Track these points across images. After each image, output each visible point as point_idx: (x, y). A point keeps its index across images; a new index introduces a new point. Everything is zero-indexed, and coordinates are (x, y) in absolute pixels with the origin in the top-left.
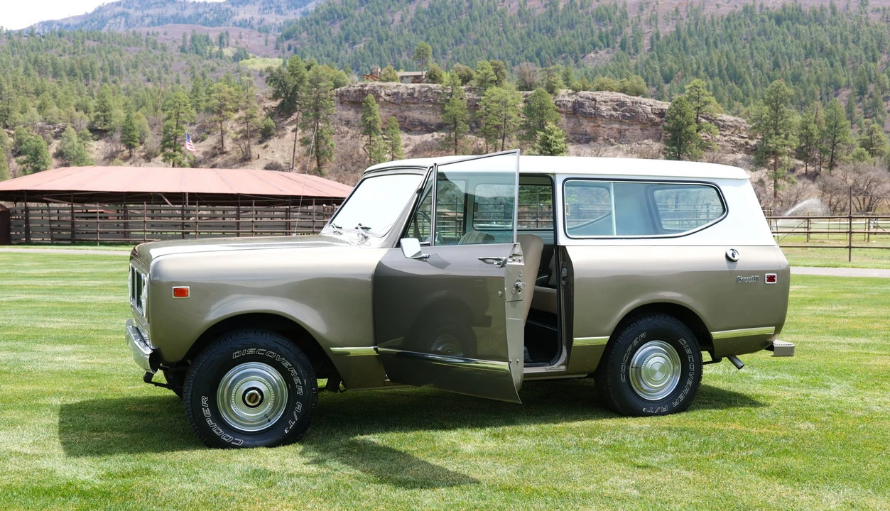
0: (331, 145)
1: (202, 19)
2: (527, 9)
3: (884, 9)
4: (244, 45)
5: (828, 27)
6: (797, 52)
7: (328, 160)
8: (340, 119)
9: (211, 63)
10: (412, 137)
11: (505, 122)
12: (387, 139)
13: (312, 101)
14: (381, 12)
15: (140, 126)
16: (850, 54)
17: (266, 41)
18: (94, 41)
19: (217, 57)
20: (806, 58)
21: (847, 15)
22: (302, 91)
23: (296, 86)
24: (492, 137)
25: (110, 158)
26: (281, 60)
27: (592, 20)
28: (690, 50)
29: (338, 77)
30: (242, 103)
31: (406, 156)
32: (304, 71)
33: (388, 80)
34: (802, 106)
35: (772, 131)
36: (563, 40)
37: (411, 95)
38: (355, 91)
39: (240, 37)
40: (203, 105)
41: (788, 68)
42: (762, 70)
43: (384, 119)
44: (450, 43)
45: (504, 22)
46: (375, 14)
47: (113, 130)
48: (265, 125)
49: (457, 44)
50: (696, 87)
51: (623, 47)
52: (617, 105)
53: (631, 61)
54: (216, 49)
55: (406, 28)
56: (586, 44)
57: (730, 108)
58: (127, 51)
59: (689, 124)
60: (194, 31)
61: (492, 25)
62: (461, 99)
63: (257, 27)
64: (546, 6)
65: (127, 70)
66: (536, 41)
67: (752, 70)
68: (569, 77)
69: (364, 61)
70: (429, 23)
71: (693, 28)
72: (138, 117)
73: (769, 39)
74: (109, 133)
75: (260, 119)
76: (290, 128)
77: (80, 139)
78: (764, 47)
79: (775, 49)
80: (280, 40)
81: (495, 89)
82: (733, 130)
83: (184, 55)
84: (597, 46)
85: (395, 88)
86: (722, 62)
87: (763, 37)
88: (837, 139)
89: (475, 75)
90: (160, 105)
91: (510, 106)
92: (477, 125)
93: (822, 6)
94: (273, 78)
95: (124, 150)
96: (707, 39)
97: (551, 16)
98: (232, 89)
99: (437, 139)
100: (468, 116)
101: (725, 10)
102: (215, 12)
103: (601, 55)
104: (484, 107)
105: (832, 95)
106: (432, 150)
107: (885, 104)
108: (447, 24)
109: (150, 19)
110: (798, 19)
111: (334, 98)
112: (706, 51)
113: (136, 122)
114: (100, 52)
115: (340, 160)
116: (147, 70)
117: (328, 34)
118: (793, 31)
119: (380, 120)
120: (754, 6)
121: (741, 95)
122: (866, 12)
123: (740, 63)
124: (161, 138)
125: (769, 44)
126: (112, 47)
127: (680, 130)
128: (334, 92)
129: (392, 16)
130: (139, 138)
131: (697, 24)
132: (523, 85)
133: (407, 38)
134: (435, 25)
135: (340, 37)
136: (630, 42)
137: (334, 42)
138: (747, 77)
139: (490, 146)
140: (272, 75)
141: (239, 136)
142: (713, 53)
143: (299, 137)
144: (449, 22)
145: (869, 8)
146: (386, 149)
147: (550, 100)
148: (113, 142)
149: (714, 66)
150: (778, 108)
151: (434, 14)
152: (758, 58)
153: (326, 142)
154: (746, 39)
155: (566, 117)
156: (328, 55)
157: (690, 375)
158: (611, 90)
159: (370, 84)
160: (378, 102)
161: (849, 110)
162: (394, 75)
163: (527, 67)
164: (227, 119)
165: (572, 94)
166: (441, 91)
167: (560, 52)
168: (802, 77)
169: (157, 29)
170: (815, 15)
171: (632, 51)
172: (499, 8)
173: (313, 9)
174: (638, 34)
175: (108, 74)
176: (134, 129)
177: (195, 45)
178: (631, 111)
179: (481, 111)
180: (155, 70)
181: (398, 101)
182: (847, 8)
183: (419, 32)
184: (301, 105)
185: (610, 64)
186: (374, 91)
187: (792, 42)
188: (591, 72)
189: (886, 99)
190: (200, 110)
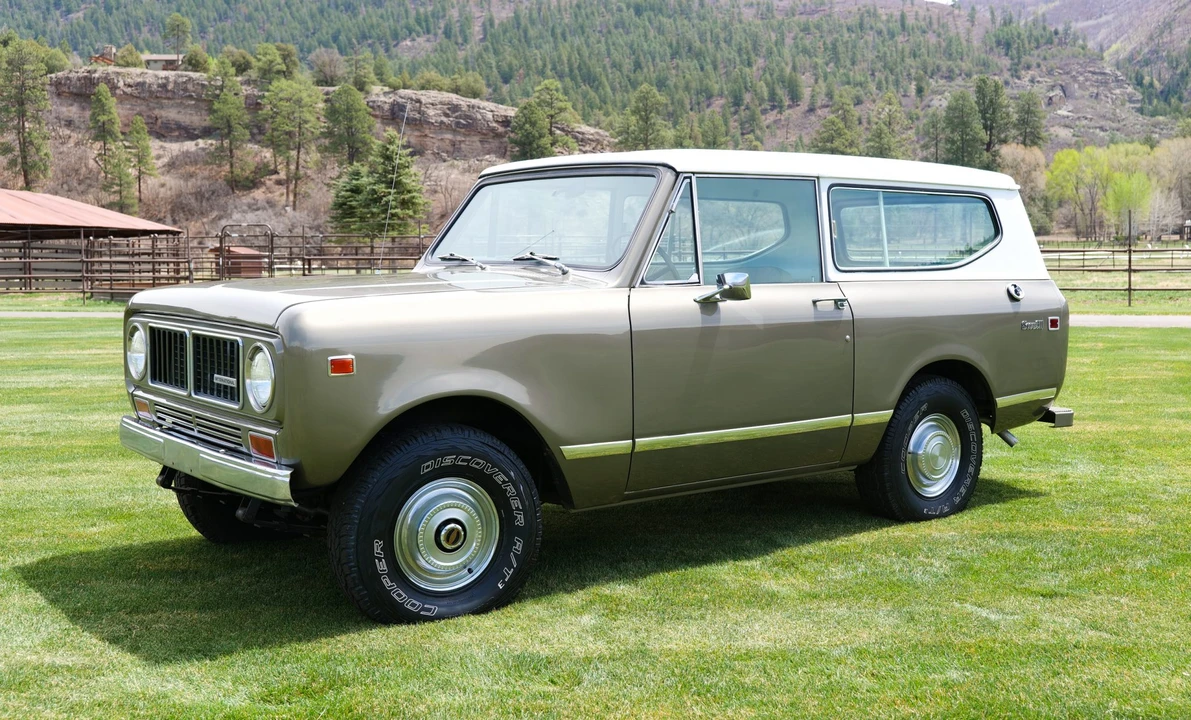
0: (46, 154)
5: (696, 21)
6: (661, 50)
7: (41, 176)
8: (58, 118)
10: (167, 145)
11: (300, 128)
12: (129, 147)
13: (14, 91)
16: (722, 57)
20: (672, 59)
21: (717, 8)
24: (283, 148)
28: (533, 42)
29: (50, 58)
31: (159, 171)
33: (128, 65)
34: (673, 117)
35: (642, 147)
36: (368, 21)
37: (164, 86)
38: (79, 79)
41: (652, 70)
42: (620, 71)
43: (123, 119)
44: (212, 18)
49: (220, 19)
50: (547, 89)
51: (448, 33)
52: (449, 109)
53: (459, 53)
56: (399, 28)
57: (586, 119)
59: (541, 136)
62: (236, 94)
66: (332, 21)
67: (610, 71)
68: (384, 70)
69: (84, 36)
71: (535, 15)
73: (628, 33)
78: (622, 43)
79: (635, 46)
81: (283, 83)
82: (594, 144)
84: (414, 30)
85: (138, 76)
86: (573, 59)
87: (621, 30)
89: (254, 63)
91: (306, 105)
92: (260, 130)
96: (553, 30)
99: (203, 149)
100: (247, 118)
103: (419, 44)
104: (269, 107)
105: (704, 105)
106: (196, 164)
107: (763, 117)
111: (47, 87)
112: (552, 45)
115: (60, 175)
118: (656, 24)
119: (118, 120)
121: (598, 101)
122: (738, 6)
123: (594, 61)
125: (629, 38)
127: (530, 144)
128: (46, 79)
131: (540, 9)
132: (322, 78)
133: (148, 8)
135: (47, 2)
136: (456, 29)
138: (604, 79)
139: (280, 160)
142: (561, 47)
146: (129, 160)
147: (361, 99)
149: (562, 64)
150: (648, 118)
152: (616, 56)
153: (38, 150)
154: (600, 32)
155: (383, 123)
156: (30, 27)
158: (440, 89)
159: (101, 69)
160: (114, 95)
161: (725, 123)
162: (137, 58)
163: (320, 54)
165: (389, 93)
166: (206, 83)
167: (364, 37)
168: (668, 82)
171: (460, 40)
174: (466, 18)
178: (467, 117)
179: (264, 111)
181: (142, 94)
185: (432, 56)
186: (107, 80)
187: (655, 38)
188: (408, 65)
189: (764, 112)
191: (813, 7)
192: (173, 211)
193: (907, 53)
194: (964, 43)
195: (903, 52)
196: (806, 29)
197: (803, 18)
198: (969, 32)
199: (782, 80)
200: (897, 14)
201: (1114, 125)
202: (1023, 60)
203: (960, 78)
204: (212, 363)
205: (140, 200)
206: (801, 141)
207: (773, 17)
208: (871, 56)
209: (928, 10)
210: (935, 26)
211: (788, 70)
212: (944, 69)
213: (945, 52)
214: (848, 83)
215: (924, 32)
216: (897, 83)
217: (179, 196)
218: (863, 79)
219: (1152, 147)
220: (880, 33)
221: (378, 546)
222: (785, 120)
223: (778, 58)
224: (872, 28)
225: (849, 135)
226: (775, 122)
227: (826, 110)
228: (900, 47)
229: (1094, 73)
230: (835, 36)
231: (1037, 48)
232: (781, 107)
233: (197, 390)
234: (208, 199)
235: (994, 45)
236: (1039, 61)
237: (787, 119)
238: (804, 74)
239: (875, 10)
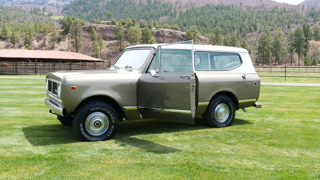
0: (81, 44)
1: (37, 3)
2: (142, 3)
3: (247, 6)
4: (51, 12)
5: (231, 11)
6: (222, 18)
7: (80, 49)
8: (84, 36)
9: (41, 17)
10: (107, 42)
11: (136, 38)
12: (99, 42)
13: (74, 30)
14: (96, 2)
15: (17, 37)
16: (237, 19)
17: (59, 10)
19: (42, 15)
20: (225, 20)
21: (236, 7)
22: (71, 26)
23: (69, 25)
24: (132, 42)
25: (7, 47)
26: (64, 17)
27: (162, 7)
28: (191, 17)
29: (82, 22)
30: (51, 30)
31: (105, 47)
32: (72, 20)
33: (99, 24)
34: (224, 34)
35: (216, 41)
36: (153, 13)
37: (106, 28)
38: (88, 27)
39: (50, 9)
40: (38, 30)
41: (220, 23)
42: (212, 23)
43: (98, 36)
44: (118, 13)
45: (135, 7)
46: (94, 3)
47: (8, 38)
48: (59, 37)
49: (120, 13)
50: (194, 28)
51: (171, 15)
52: (170, 33)
53: (174, 20)
54: (42, 12)
55: (104, 7)
56: (160, 14)
57: (203, 35)
58: (12, 12)
59: (191, 39)
60: (35, 6)
61: (131, 7)
62: (122, 30)
63: (55, 6)
64: (148, 2)
65: (12, 18)
66: (145, 13)
67: (209, 23)
68: (156, 24)
69: (90, 17)
70: (111, 6)
71: (192, 10)
72: (16, 34)
73: (214, 14)
74: (6, 39)
75: (57, 35)
76: (67, 38)
78: (212, 16)
79: (216, 17)
80: (63, 10)
81: (132, 27)
82: (204, 41)
83: (31, 14)
84: (163, 15)
85: (101, 26)
86: (201, 21)
87: (212, 13)
88: (235, 44)
89: (126, 23)
90: (24, 30)
91: (137, 32)
92: (127, 38)
93: (229, 5)
94: (61, 22)
95: (11, 45)
96: (196, 14)
97: (149, 5)
98: (48, 25)
99: (114, 42)
100: (124, 35)
101: (201, 5)
102: (42, 1)
103: (164, 18)
105: (232, 31)
106: (113, 46)
107: (247, 34)
108: (117, 7)
109: (20, 2)
110: (222, 9)
111: (82, 29)
112: (196, 17)
113: (16, 36)
114: (3, 13)
115: (84, 48)
116: (19, 19)
117: (79, 9)
118: (221, 12)
119: (96, 36)
120: (210, 4)
121: (206, 31)
122: (242, 7)
124: (24, 41)
125: (214, 15)
126: (7, 11)
128: (81, 27)
129: (99, 4)
130: (17, 41)
131: (193, 9)
132: (141, 26)
133: (104, 11)
134: (113, 7)
135: (83, 10)
136: (173, 14)
137: (81, 11)
138: (208, 25)
139: (131, 45)
140: (61, 21)
141: (50, 41)
142: (198, 17)
143: (70, 41)
144: (118, 6)
145: (243, 6)
146: (98, 45)
147: (150, 31)
148: (8, 42)
149: (198, 22)
150: (217, 35)
151: (113, 3)
152: (211, 20)
153: (79, 43)
154: (207, 14)
155: (155, 36)
156: (79, 15)
157: (232, 114)
158: (168, 28)
159: (93, 25)
160: (96, 30)
161: (237, 35)
162: (101, 22)
163: (142, 20)
164: (46, 35)
165: (156, 29)
166: (116, 27)
167: (152, 16)
168: (224, 26)
169: (22, 6)
170: (227, 7)
172: (133, 2)
173: (74, 1)
174: (176, 12)
175: (5, 20)
176: (15, 38)
177: (35, 11)
178: (174, 35)
179: (128, 34)
180: (22, 19)
181: (102, 30)
182: (237, 6)
183: (108, 9)
184: (71, 31)
185: (167, 20)
186: (94, 27)
187: (221, 15)
188: (162, 23)
189: (248, 33)
190: (37, 32)
191: (261, 7)
192: (107, 57)
193: (285, 18)
194: (301, 15)
195: (284, 17)
196: (259, 12)
197: (258, 9)
198: (302, 12)
199: (252, 25)
200: (283, 8)
202: (317, 19)
203: (299, 24)
205: (100, 54)
206: (257, 40)
207: (251, 9)
208: (276, 18)
209: (291, 7)
210: (293, 11)
211: (254, 22)
212: (295, 21)
213: (295, 17)
214: (270, 25)
215: (290, 12)
216: (282, 25)
217: (109, 53)
218: (273, 24)
220: (278, 13)
222: (253, 35)
223: (252, 19)
224: (276, 12)
225: (268, 38)
226: (250, 35)
227: (263, 32)
228: (283, 16)
230: (266, 14)
232: (252, 31)
234: (115, 54)
235: (309, 15)
237: (254, 34)
238: (258, 23)
239: (277, 7)
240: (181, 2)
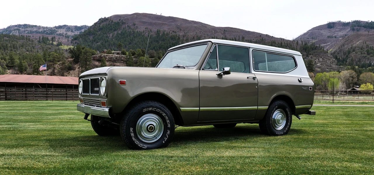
1: (46, 32)
2: (151, 35)
4: (61, 41)
8: (94, 65)
9: (49, 46)
13: (85, 59)
14: (106, 33)
15: (25, 65)
17: (68, 40)
18: (7, 37)
19: (51, 44)
22: (81, 56)
23: (79, 54)
26: (73, 46)
29: (93, 52)
30: (61, 59)
32: (82, 50)
33: (109, 54)
36: (161, 44)
37: (116, 58)
38: (99, 57)
39: (59, 39)
40: (47, 59)
45: (144, 38)
46: (104, 34)
48: (69, 66)
49: (129, 44)
54: (51, 42)
55: (114, 38)
56: (168, 46)
58: (19, 41)
60: (43, 36)
61: (140, 39)
62: (132, 60)
63: (65, 36)
64: (156, 34)
65: (19, 47)
66: (153, 44)
69: (100, 48)
70: (121, 37)
72: (24, 63)
74: (14, 67)
75: (67, 64)
76: (77, 67)
77: (3, 69)
80: (72, 40)
81: (142, 57)
83: (40, 43)
85: (111, 56)
89: (136, 53)
90: (32, 59)
91: (147, 62)
94: (71, 51)
95: (19, 73)
97: (158, 37)
98: (57, 54)
102: (50, 31)
109: (27, 32)
111: (92, 58)
113: (24, 64)
114: (9, 41)
116: (27, 48)
117: (88, 39)
124: (33, 69)
126: (14, 40)
129: (109, 35)
130: (24, 69)
132: (151, 56)
133: (114, 42)
134: (123, 38)
135: (93, 40)
137: (90, 42)
140: (71, 50)
141: (60, 69)
143: (80, 70)
144: (127, 37)
148: (15, 70)
151: (122, 35)
156: (89, 46)
157: (289, 121)
159: (103, 54)
160: (106, 60)
162: (111, 52)
163: (151, 51)
164: (56, 64)
166: (126, 57)
169: (30, 35)
173: (83, 31)
175: (12, 48)
176: (23, 66)
177: (44, 41)
180: (30, 48)
181: (112, 60)
183: (118, 40)
184: (81, 60)
186: (104, 56)
190: (46, 61)
198: (297, 46)
200: (280, 42)
201: (330, 68)
202: (309, 53)
204: (94, 86)
209: (287, 42)
210: (289, 45)
219: (339, 73)
221: (131, 129)
229: (326, 56)
231: (313, 50)
233: (91, 93)
235: (302, 49)
236: (313, 53)
239: (275, 42)
240: (188, 35)
